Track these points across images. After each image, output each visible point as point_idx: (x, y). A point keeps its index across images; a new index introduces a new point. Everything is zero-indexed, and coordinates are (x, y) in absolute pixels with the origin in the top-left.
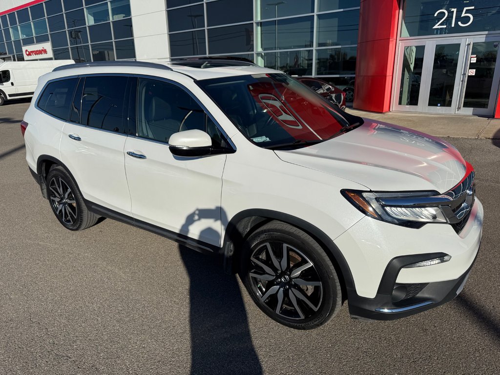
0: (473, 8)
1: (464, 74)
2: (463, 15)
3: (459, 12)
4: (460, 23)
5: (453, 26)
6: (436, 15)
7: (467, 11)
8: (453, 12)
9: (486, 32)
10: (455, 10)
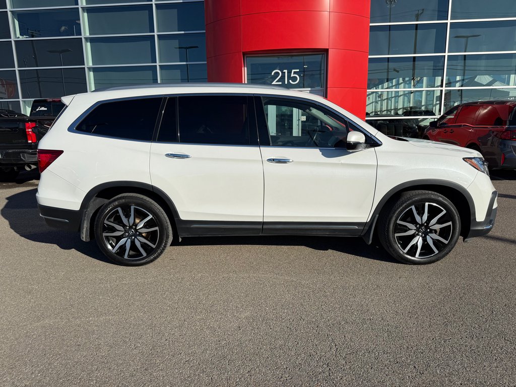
0: (298, 70)
1: (299, 120)
2: (292, 75)
3: (289, 73)
4: (290, 81)
5: (286, 83)
6: (273, 74)
7: (295, 73)
8: (285, 72)
9: (310, 89)
10: (286, 71)
